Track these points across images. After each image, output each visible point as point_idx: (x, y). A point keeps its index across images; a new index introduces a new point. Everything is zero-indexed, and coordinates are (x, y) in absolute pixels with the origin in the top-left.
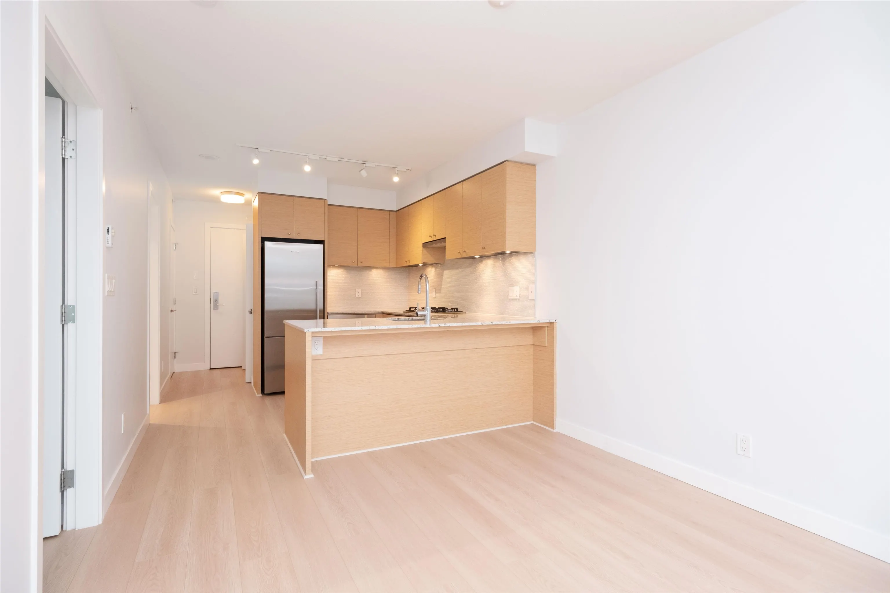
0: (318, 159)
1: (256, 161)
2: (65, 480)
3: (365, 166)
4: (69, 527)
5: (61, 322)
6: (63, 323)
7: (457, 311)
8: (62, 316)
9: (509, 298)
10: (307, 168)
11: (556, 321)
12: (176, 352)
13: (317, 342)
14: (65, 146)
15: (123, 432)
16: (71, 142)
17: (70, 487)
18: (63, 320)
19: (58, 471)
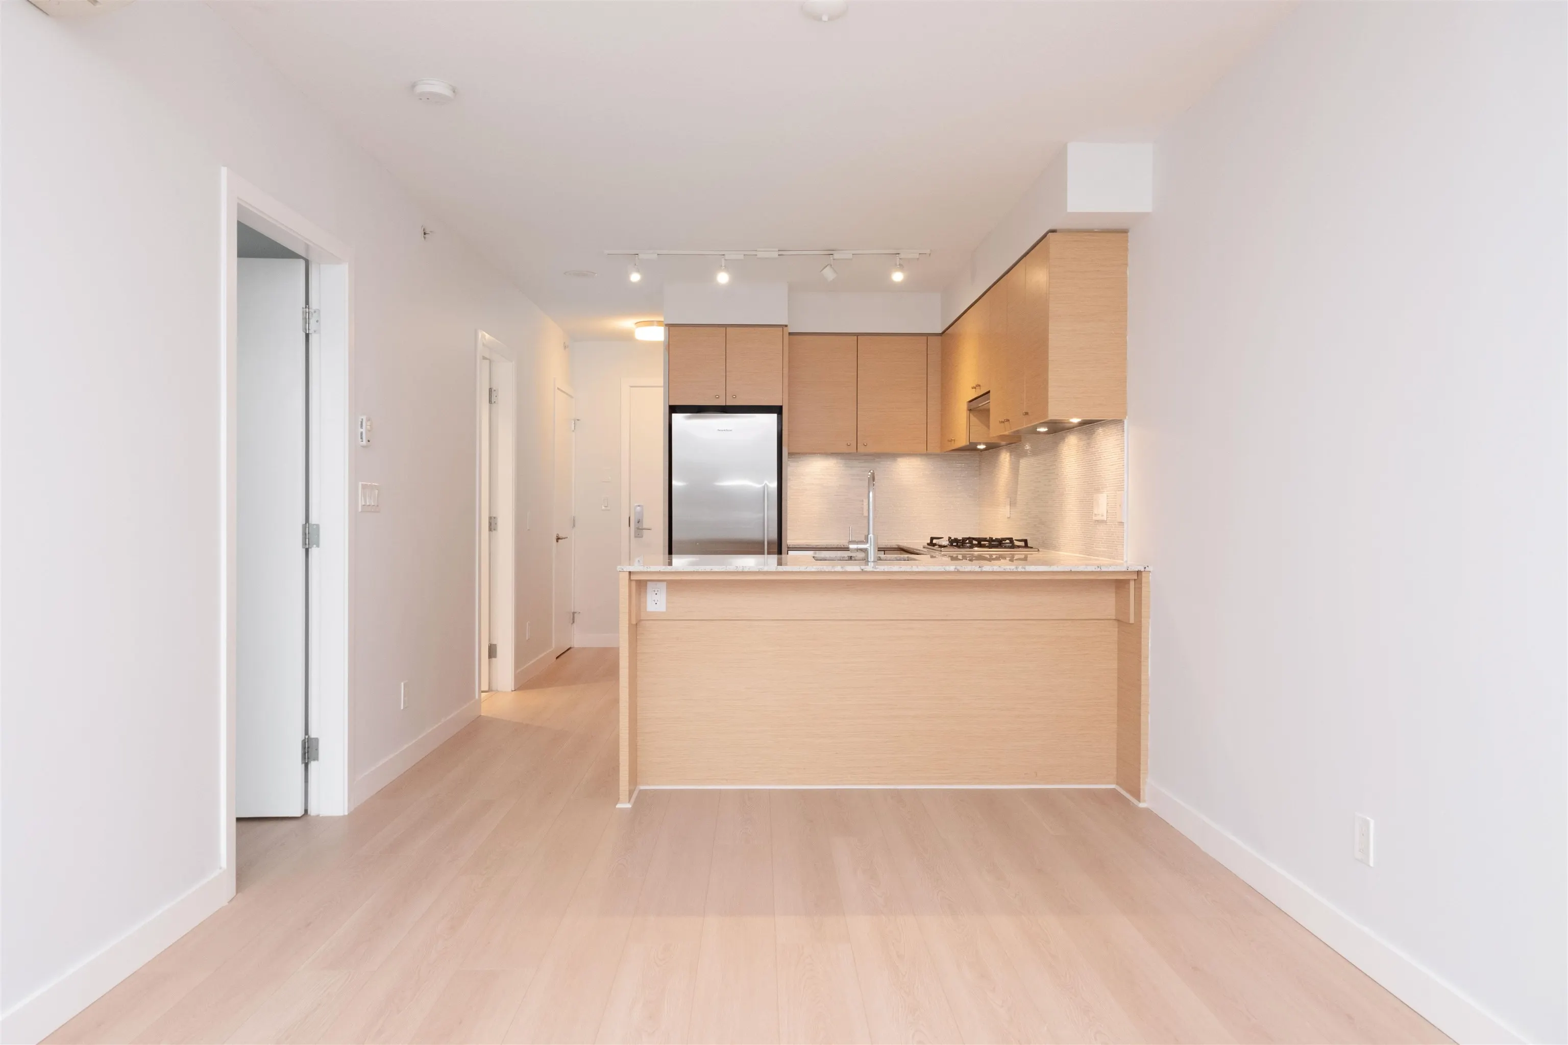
0: (742, 257)
1: (635, 277)
2: (309, 749)
3: (832, 258)
4: (313, 811)
5: (303, 545)
6: (307, 547)
7: (1026, 546)
8: (306, 539)
9: (1095, 518)
10: (723, 278)
11: (1147, 569)
12: (575, 611)
13: (656, 590)
14: (309, 318)
15: (402, 708)
16: (315, 312)
17: (314, 760)
18: (307, 543)
19: (300, 736)
